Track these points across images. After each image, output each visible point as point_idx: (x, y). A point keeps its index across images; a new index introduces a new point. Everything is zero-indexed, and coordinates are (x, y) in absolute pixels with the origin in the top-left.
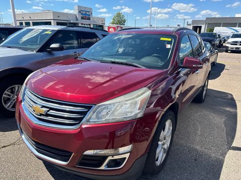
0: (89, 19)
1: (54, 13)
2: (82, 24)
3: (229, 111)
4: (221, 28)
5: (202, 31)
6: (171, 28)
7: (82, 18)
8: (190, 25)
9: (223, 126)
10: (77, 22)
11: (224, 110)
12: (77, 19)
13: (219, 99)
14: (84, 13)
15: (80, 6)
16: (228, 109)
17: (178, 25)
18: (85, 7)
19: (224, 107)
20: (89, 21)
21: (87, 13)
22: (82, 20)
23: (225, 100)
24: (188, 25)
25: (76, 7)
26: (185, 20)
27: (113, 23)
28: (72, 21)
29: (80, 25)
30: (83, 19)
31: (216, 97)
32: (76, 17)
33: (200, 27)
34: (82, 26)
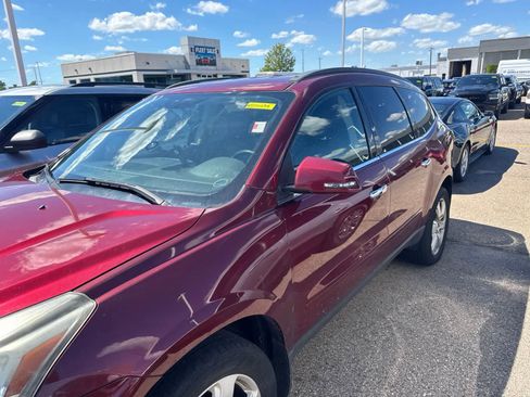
0: (213, 63)
1: (138, 56)
2: (199, 76)
3: (504, 290)
4: (518, 61)
5: (474, 70)
6: (401, 69)
7: (199, 63)
8: (445, 59)
9: (476, 346)
10: (188, 71)
11: (491, 286)
12: (187, 66)
13: (484, 252)
14: (202, 51)
15: (194, 38)
16: (503, 283)
17: (418, 63)
18: (204, 39)
19: (492, 276)
20: (212, 67)
21: (209, 51)
22: (199, 67)
23: (499, 254)
24: (440, 60)
25: (185, 41)
26: (431, 49)
27: (268, 69)
28: (176, 71)
29: (194, 78)
30: (201, 64)
31: (476, 245)
32: (186, 62)
33: (468, 64)
34: (199, 79)
